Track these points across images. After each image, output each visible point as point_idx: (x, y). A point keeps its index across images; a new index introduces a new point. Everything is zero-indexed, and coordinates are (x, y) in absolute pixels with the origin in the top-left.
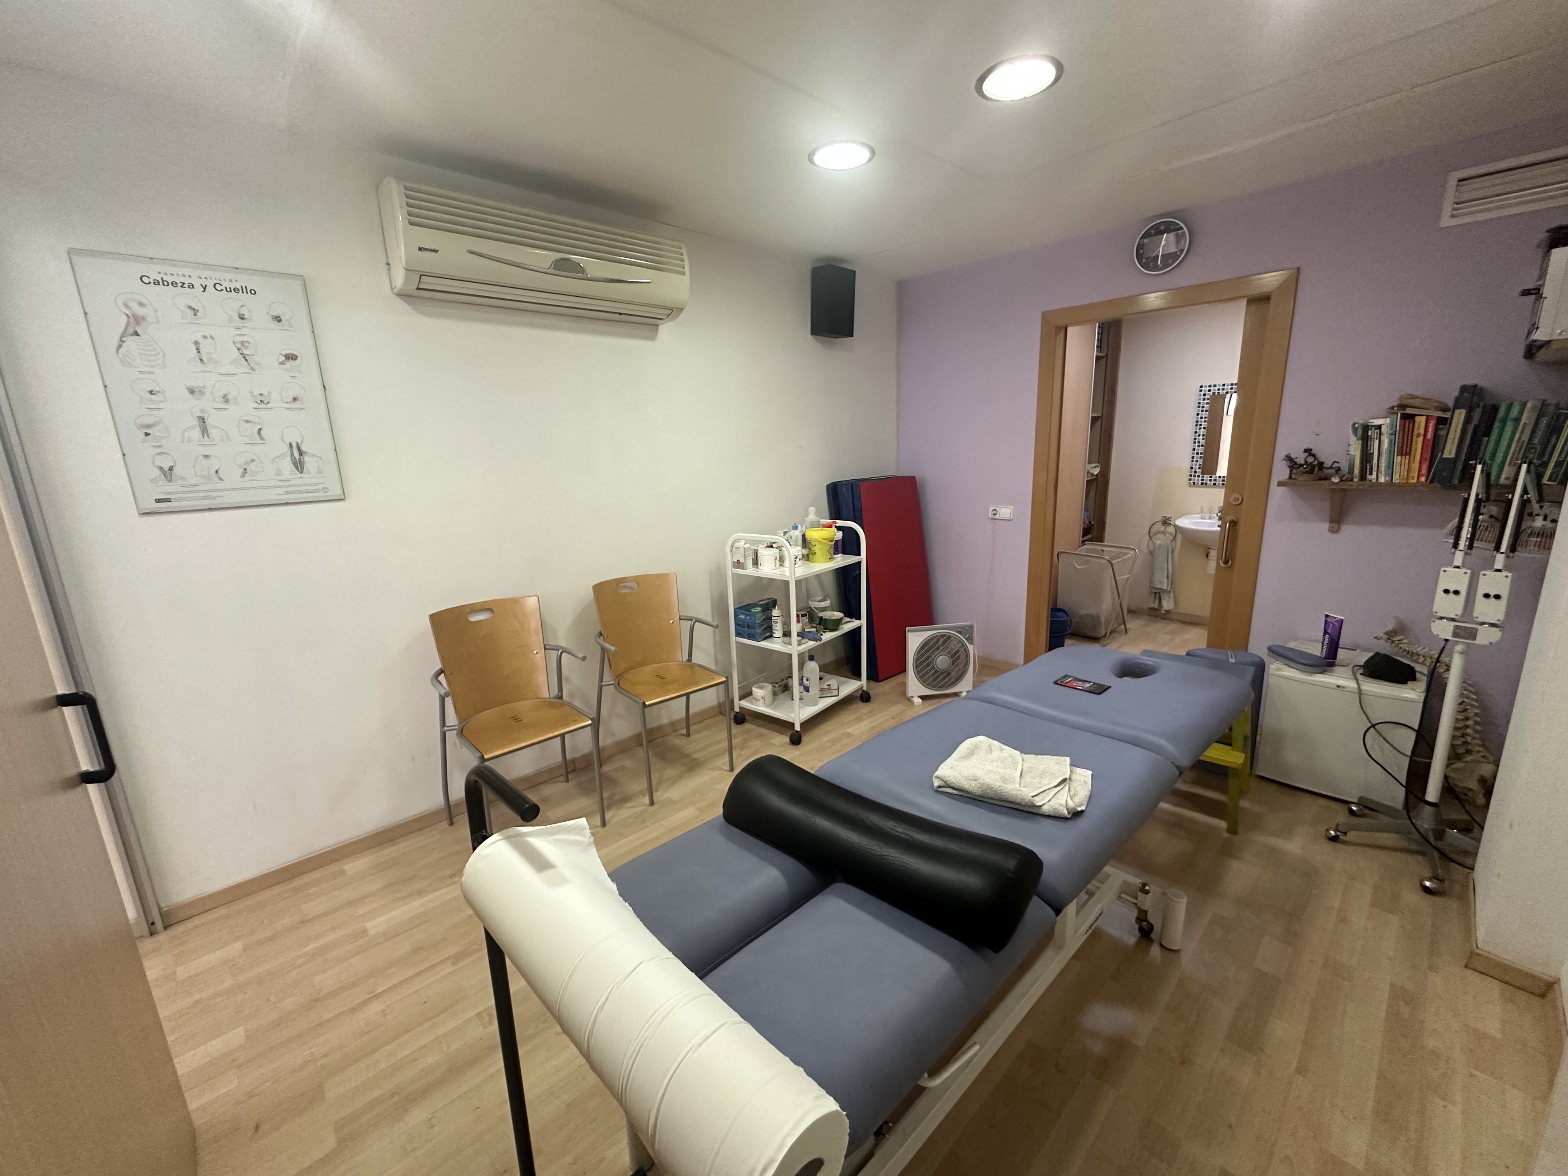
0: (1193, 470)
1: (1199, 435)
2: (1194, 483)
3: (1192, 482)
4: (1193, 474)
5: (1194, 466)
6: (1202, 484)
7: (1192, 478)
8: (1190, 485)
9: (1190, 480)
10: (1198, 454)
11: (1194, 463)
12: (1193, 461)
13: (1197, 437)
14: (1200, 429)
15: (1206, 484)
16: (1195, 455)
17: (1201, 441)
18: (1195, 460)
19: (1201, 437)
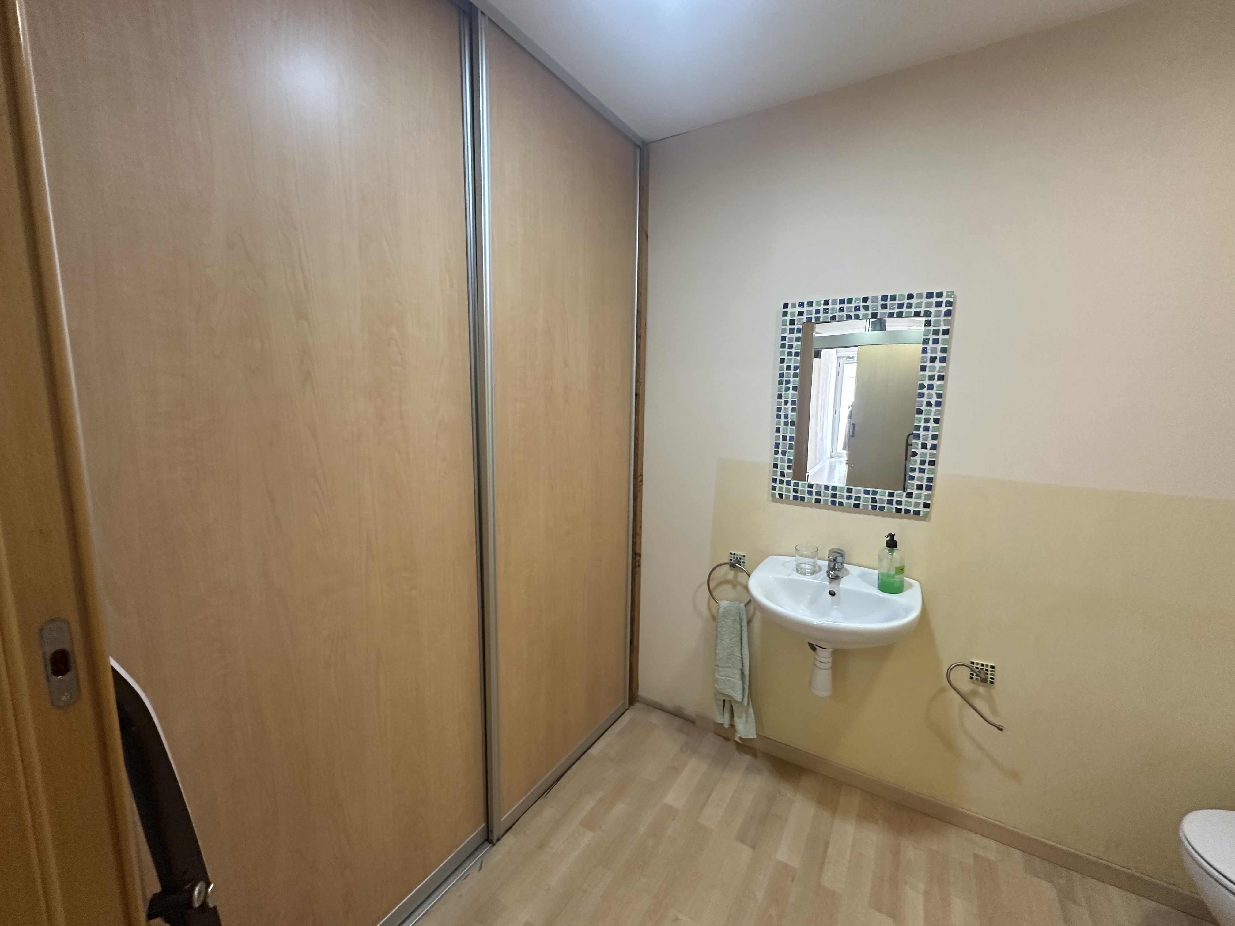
0: (779, 470)
1: (786, 403)
2: (781, 496)
3: (777, 492)
4: (778, 478)
5: (779, 463)
6: (795, 498)
7: (778, 485)
8: (774, 499)
9: (774, 488)
10: (785, 438)
11: (780, 455)
12: (776, 453)
13: (783, 407)
14: (787, 389)
15: (803, 499)
16: (781, 441)
17: (790, 413)
18: (780, 450)
19: (789, 406)
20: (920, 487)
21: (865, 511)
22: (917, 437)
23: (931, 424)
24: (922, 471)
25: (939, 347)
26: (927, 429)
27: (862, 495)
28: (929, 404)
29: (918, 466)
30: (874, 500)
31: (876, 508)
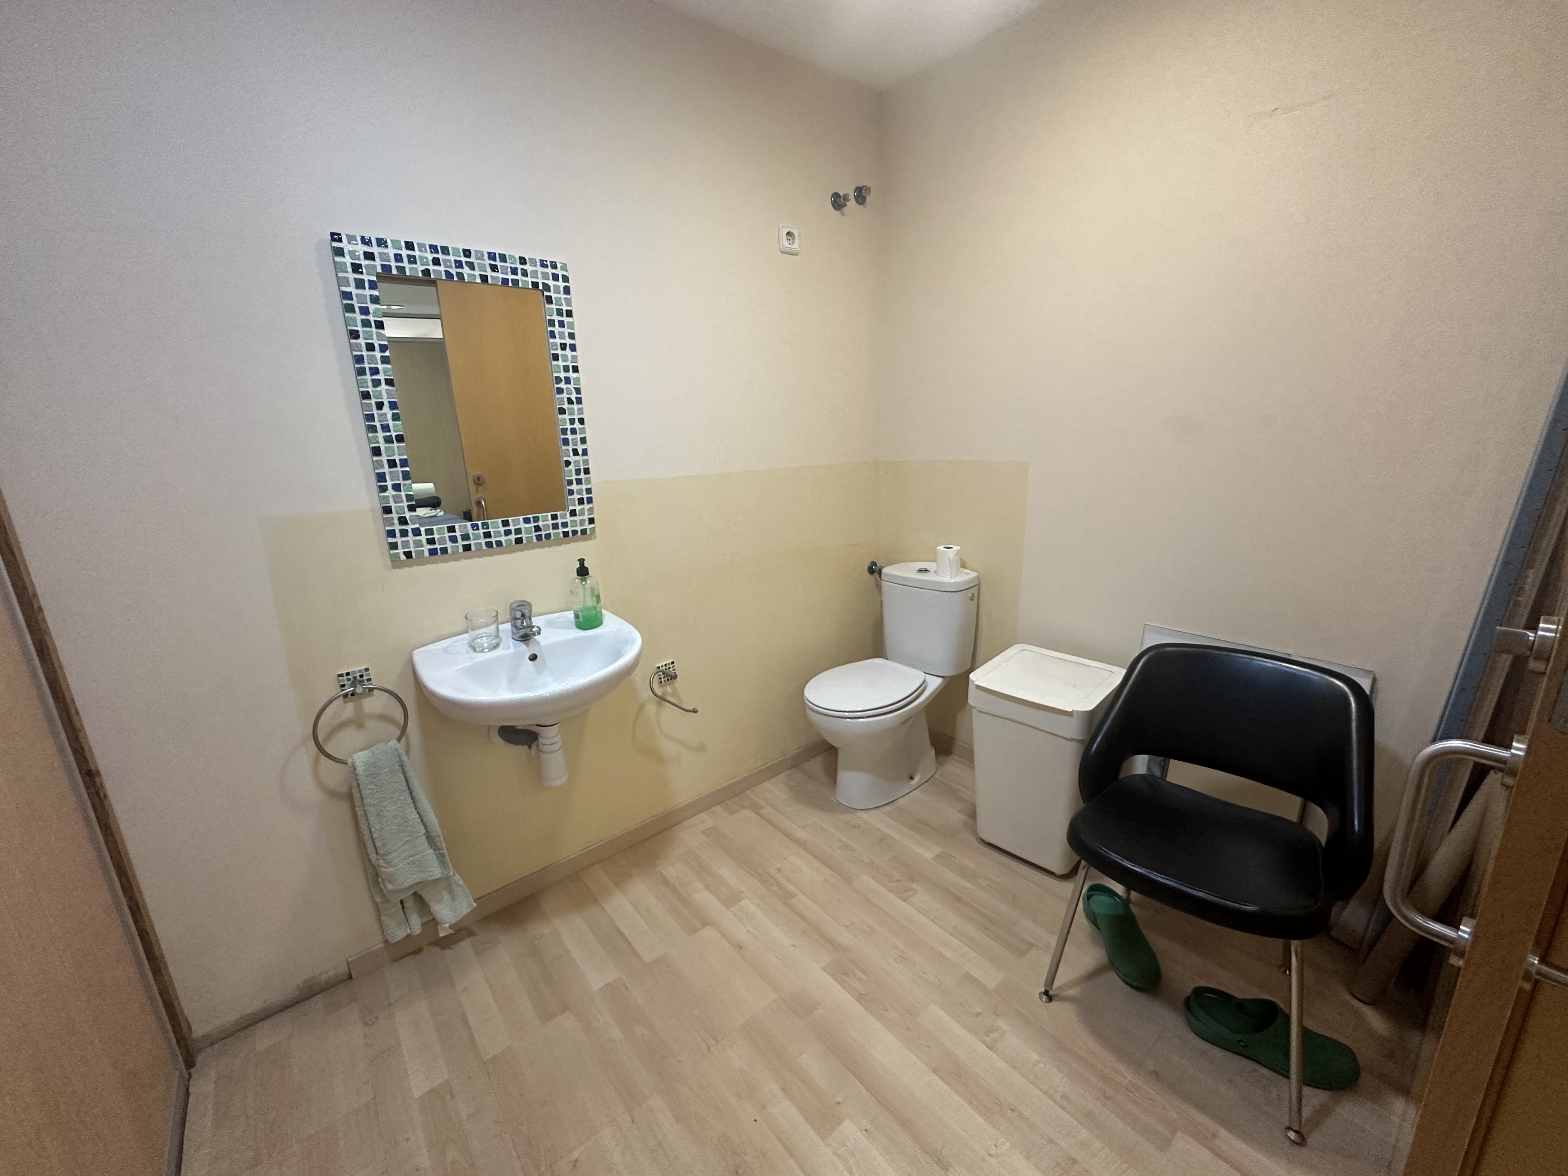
0: (395, 516)
1: (380, 406)
2: (408, 555)
3: (400, 551)
4: (397, 528)
5: (392, 504)
6: (433, 552)
7: (399, 539)
8: (396, 563)
9: (394, 546)
10: (392, 464)
11: (390, 492)
12: (383, 489)
13: (375, 412)
14: (376, 383)
15: (444, 551)
16: (386, 469)
17: (390, 422)
18: (389, 483)
19: (387, 411)
20: (581, 502)
22: (566, 442)
23: (577, 425)
24: (579, 482)
25: (566, 331)
26: (574, 431)
27: (523, 526)
28: (570, 401)
29: (574, 477)
30: (538, 529)
31: (542, 539)
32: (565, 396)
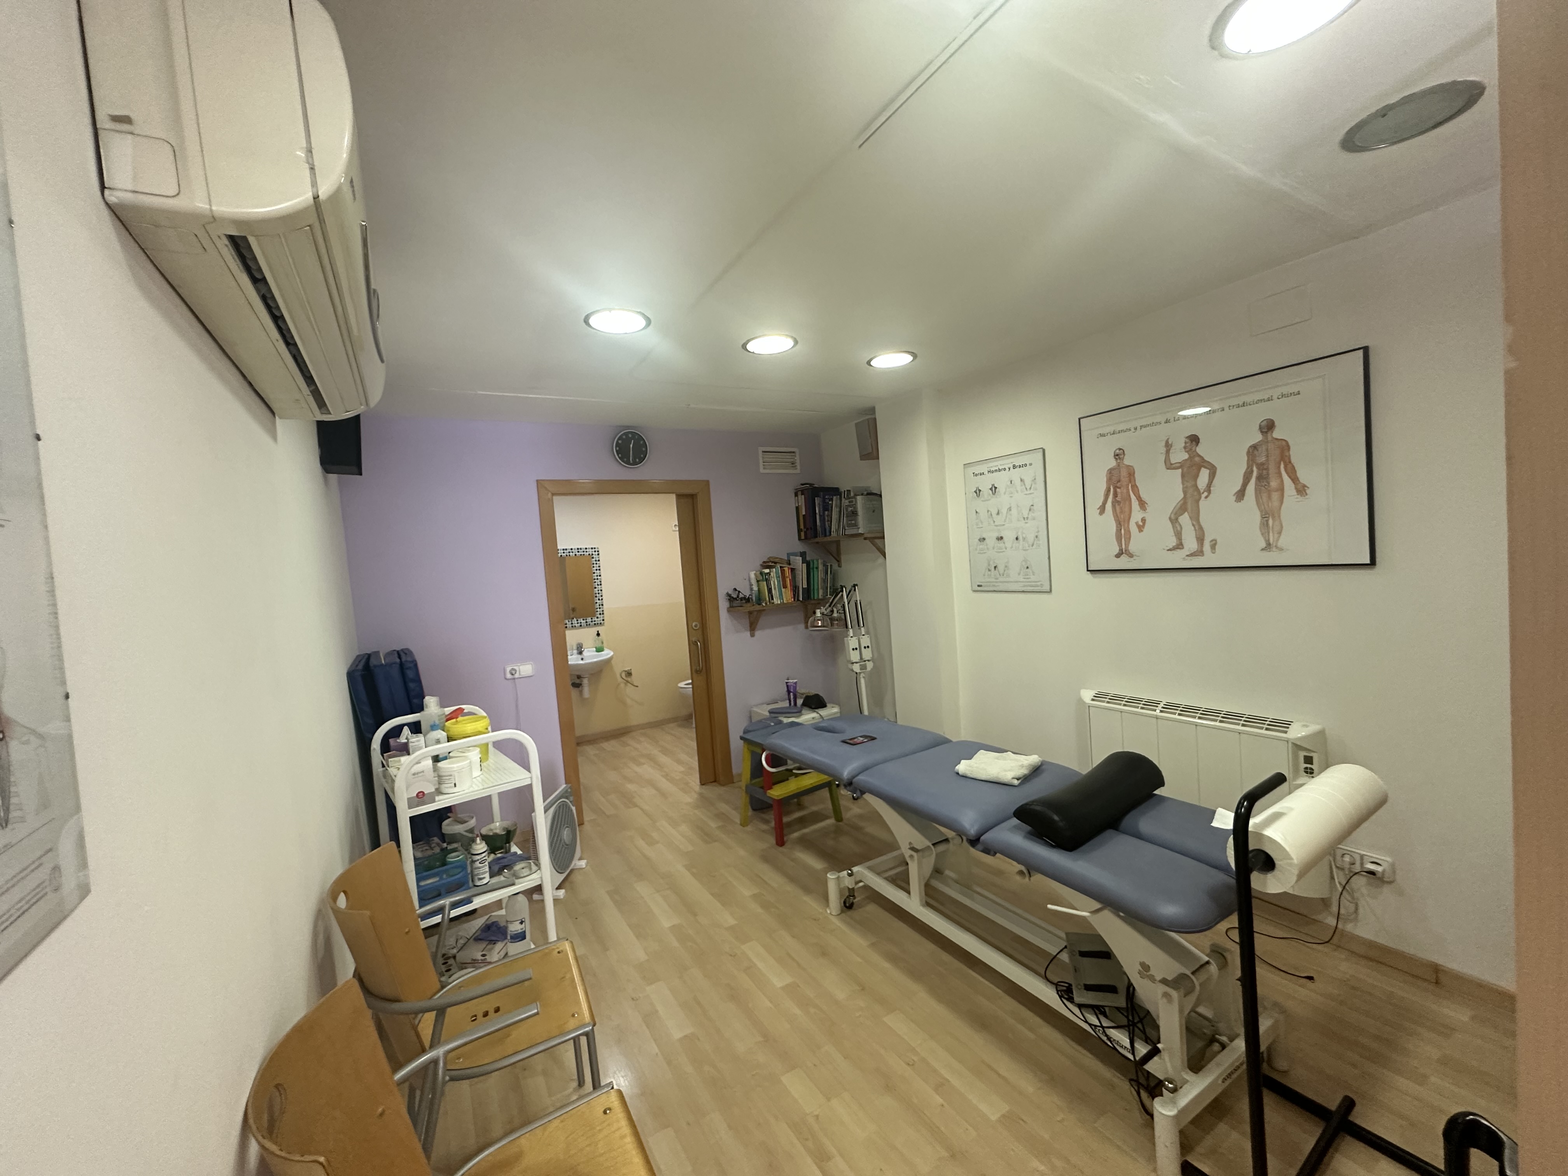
20: (600, 614)
21: (584, 628)
22: (596, 597)
23: (600, 592)
24: (600, 608)
25: (598, 565)
26: (599, 593)
27: (582, 621)
28: (598, 585)
29: (598, 607)
30: (586, 622)
31: (588, 625)
32: (596, 584)
